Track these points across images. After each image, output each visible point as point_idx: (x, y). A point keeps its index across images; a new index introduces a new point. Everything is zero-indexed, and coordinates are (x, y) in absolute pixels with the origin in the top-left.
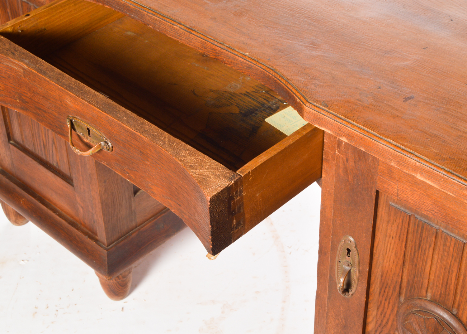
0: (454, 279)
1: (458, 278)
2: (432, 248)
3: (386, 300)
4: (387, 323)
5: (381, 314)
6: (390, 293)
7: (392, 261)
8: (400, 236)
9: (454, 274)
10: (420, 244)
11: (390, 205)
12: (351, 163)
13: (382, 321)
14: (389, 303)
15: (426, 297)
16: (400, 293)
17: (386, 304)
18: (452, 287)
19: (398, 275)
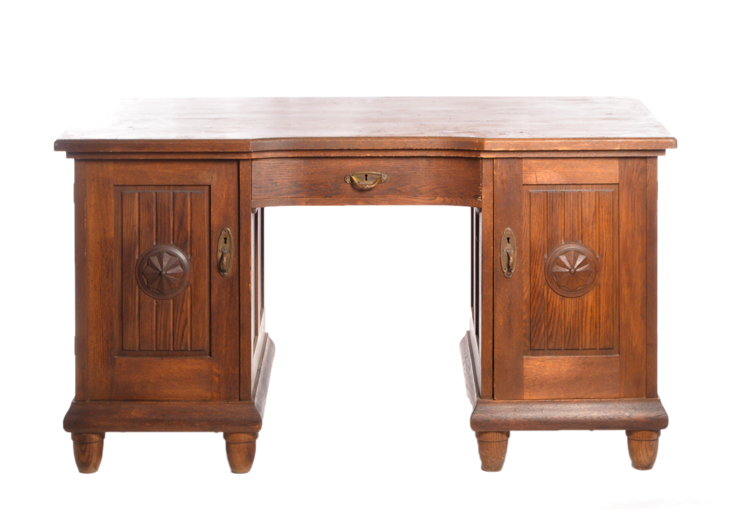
0: (576, 219)
1: (578, 217)
2: (560, 206)
3: (535, 264)
4: (538, 282)
5: (534, 278)
6: (538, 256)
7: (536, 231)
8: (539, 211)
9: (576, 216)
10: (553, 208)
11: (530, 193)
12: (504, 176)
13: (535, 283)
14: (538, 265)
15: (562, 243)
16: (544, 252)
17: (536, 267)
18: (576, 226)
19: (542, 239)
